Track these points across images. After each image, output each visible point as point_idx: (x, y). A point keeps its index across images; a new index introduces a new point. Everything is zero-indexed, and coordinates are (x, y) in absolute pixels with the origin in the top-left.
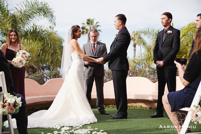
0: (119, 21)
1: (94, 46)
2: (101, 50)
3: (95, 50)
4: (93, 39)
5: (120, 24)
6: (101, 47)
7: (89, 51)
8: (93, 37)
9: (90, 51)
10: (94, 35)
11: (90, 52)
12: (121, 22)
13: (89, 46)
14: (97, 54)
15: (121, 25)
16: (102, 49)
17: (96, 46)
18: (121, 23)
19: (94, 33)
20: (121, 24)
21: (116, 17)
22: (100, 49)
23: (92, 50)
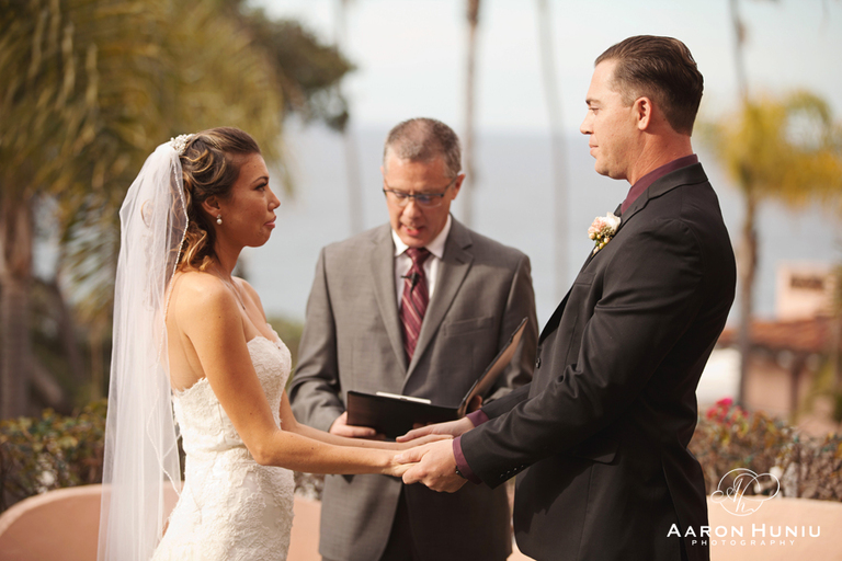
0: (635, 95)
1: (419, 279)
2: (480, 321)
3: (422, 317)
4: (405, 219)
5: (643, 124)
6: (480, 286)
7: (369, 321)
8: (404, 194)
9: (379, 318)
10: (419, 185)
11: (379, 327)
12: (647, 106)
13: (375, 267)
14: (444, 354)
15: (649, 137)
16: (488, 308)
17: (433, 272)
18: (646, 119)
19: (420, 169)
20: (648, 130)
21: (598, 61)
22: (470, 309)
23: (401, 312)
